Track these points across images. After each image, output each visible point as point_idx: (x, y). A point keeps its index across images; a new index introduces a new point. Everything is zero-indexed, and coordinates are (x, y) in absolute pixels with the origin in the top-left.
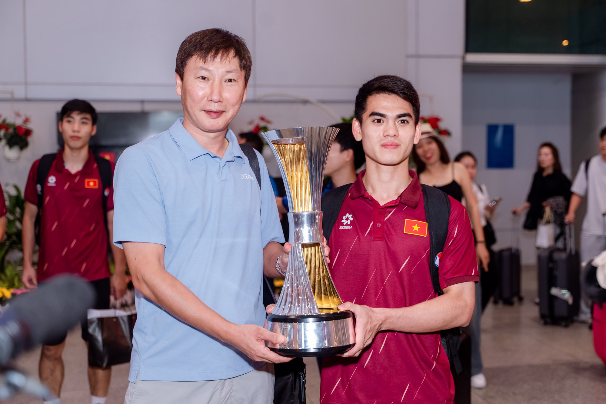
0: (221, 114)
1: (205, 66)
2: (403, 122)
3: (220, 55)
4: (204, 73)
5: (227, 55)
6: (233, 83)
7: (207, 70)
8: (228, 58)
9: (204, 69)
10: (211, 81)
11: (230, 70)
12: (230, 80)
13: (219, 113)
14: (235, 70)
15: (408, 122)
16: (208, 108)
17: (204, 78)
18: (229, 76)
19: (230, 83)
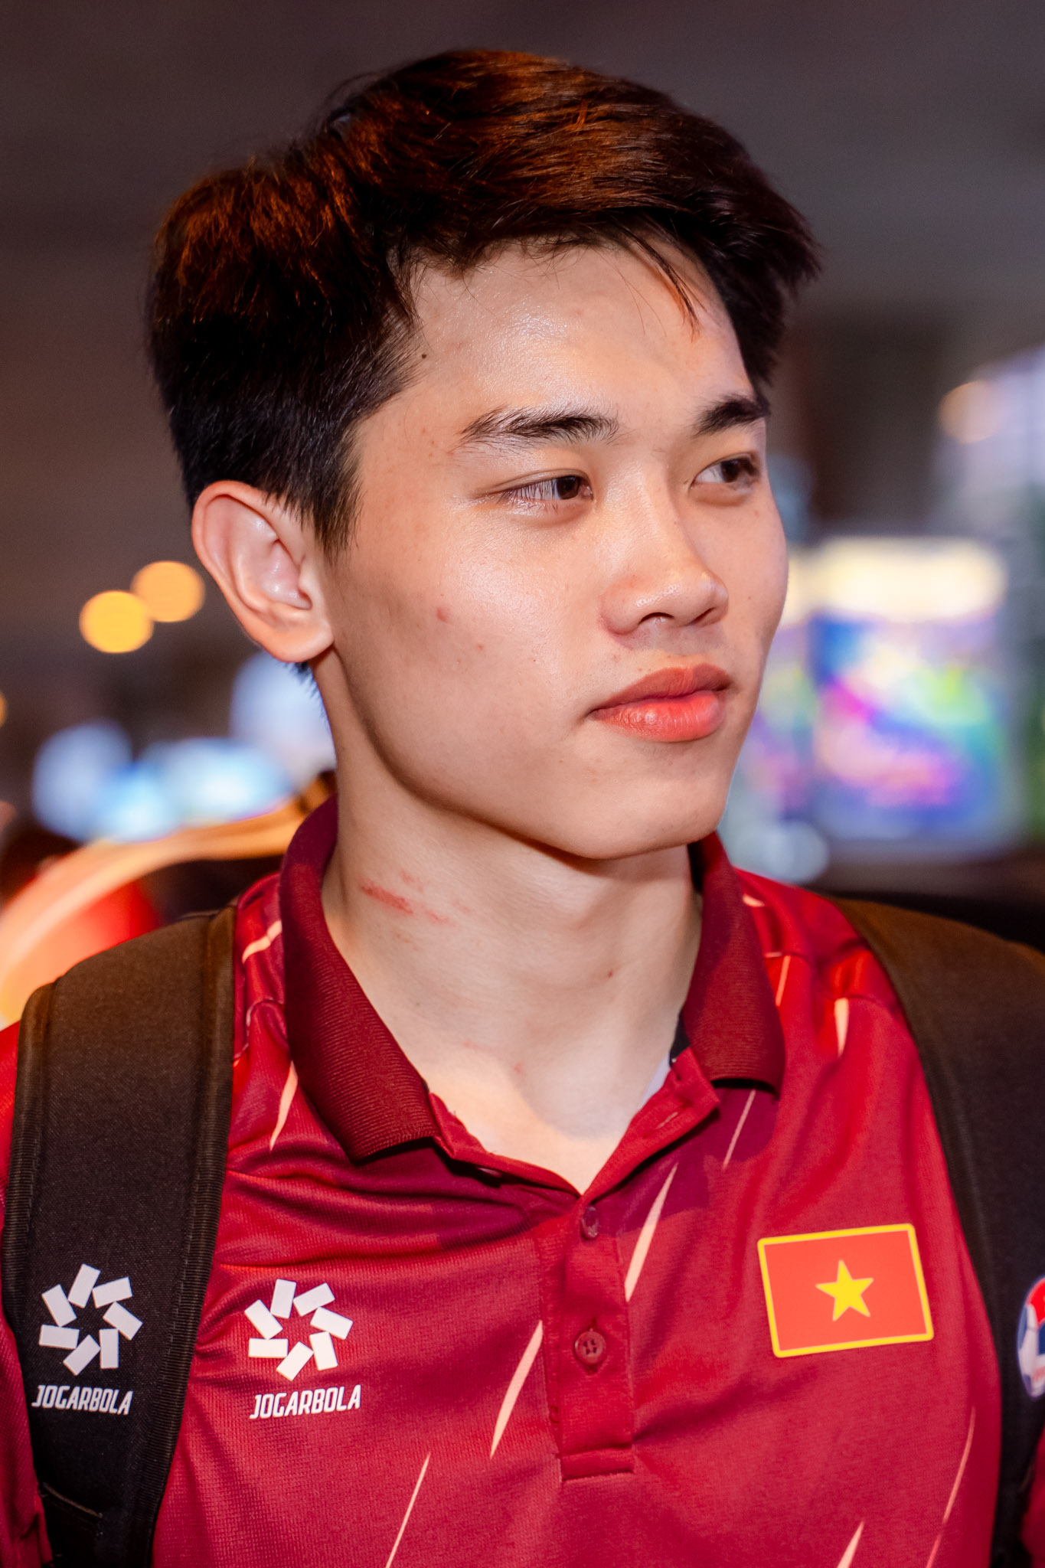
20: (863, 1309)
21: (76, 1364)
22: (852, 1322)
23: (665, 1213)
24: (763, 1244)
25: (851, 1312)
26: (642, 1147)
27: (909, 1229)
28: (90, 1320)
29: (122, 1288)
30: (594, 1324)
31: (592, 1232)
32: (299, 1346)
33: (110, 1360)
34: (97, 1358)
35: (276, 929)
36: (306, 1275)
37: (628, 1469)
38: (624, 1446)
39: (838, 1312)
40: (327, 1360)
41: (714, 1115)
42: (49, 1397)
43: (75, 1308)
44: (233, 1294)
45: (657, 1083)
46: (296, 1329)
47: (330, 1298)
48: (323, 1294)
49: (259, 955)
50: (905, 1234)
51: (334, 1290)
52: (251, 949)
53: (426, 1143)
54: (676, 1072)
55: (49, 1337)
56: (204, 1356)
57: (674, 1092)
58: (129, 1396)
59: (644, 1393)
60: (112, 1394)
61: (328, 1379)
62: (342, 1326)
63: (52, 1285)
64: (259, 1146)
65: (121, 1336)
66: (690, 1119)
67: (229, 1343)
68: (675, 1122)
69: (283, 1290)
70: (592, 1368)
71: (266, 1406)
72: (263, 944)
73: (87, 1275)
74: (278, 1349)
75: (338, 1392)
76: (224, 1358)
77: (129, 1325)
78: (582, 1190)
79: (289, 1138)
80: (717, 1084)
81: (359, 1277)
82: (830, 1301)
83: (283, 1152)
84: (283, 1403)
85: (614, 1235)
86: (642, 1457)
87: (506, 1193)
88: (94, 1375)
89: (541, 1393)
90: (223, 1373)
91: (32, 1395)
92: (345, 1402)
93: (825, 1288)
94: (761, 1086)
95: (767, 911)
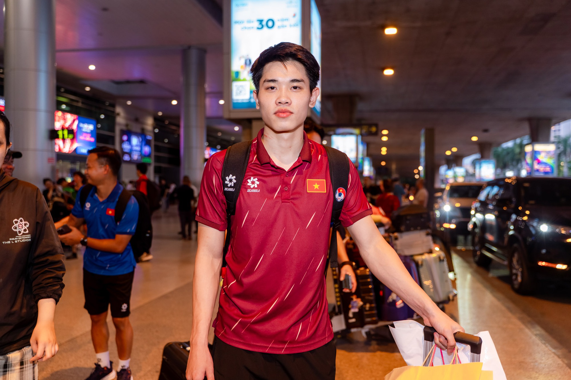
20: (318, 188)
21: (229, 185)
22: (317, 190)
23: (296, 175)
24: (307, 180)
25: (316, 188)
26: (294, 167)
27: (325, 180)
28: (231, 181)
29: (234, 177)
30: (287, 186)
31: (287, 176)
32: (253, 185)
33: (233, 185)
34: (231, 185)
35: (256, 141)
36: (255, 177)
37: (289, 202)
38: (289, 200)
39: (315, 188)
40: (256, 186)
41: (302, 164)
42: (226, 189)
43: (229, 179)
44: (247, 178)
45: (296, 160)
46: (253, 183)
47: (257, 180)
48: (256, 179)
49: (254, 143)
50: (324, 181)
51: (258, 179)
52: (254, 142)
53: (269, 163)
54: (298, 159)
55: (226, 182)
56: (243, 185)
57: (298, 161)
58: (234, 189)
59: (292, 194)
60: (233, 189)
61: (256, 188)
62: (258, 183)
63: (227, 176)
64: (251, 163)
65: (234, 182)
66: (299, 164)
67: (245, 184)
68: (298, 164)
69: (252, 178)
70: (286, 191)
71: (249, 191)
72: (255, 142)
73: (231, 175)
74: (251, 185)
75: (257, 190)
76: (245, 185)
77: (235, 181)
78: (287, 171)
79: (254, 162)
80: (303, 161)
81: (261, 178)
82: (314, 187)
83: (254, 163)
84: (251, 190)
85: (290, 176)
86: (291, 201)
87: (278, 170)
88: (231, 187)
89: (280, 193)
90: (244, 187)
91: (224, 189)
92: (258, 191)
93: (314, 185)
94: (309, 162)
95: (312, 145)
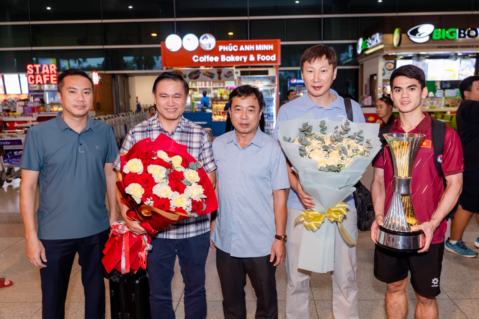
0: (321, 88)
1: (311, 66)
2: (412, 89)
3: (317, 60)
4: (311, 70)
5: (321, 59)
6: (325, 72)
7: (312, 68)
8: (321, 61)
9: (310, 67)
10: (314, 72)
11: (323, 66)
12: (324, 71)
13: (320, 87)
14: (325, 66)
15: (414, 89)
16: (314, 85)
17: (311, 72)
18: (323, 69)
19: (324, 73)
